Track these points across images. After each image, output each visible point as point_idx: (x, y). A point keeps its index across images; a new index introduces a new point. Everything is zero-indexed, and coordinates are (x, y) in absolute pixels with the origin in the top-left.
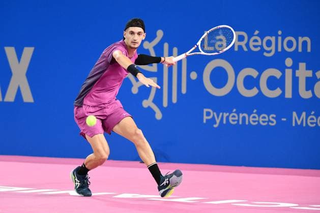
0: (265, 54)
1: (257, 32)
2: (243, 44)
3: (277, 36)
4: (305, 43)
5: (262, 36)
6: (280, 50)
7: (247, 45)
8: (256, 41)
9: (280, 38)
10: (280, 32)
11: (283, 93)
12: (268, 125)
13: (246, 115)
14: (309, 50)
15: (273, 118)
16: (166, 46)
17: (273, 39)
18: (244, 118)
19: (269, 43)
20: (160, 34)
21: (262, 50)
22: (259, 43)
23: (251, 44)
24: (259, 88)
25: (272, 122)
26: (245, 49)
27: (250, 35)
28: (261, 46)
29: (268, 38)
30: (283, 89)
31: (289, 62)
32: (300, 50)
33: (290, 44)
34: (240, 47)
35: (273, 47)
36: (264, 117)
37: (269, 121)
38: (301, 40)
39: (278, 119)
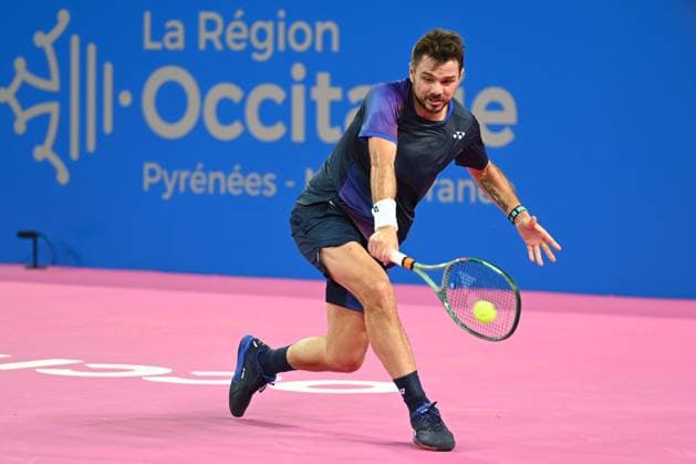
0: (257, 57)
1: (239, 13)
2: (214, 36)
3: (276, 20)
4: (327, 35)
5: (249, 22)
6: (281, 47)
7: (222, 38)
8: (237, 30)
9: (282, 25)
10: (282, 14)
11: (288, 134)
12: (261, 195)
13: (220, 175)
14: (335, 46)
15: (270, 180)
16: (75, 41)
17: (269, 27)
18: (217, 181)
19: (262, 35)
20: (64, 17)
21: (250, 48)
22: (243, 35)
23: (230, 36)
24: (244, 123)
25: (269, 189)
26: (219, 46)
27: (228, 20)
28: (248, 41)
29: (258, 25)
30: (288, 124)
31: (298, 71)
32: (319, 47)
33: (300, 36)
34: (209, 43)
35: (269, 43)
36: (253, 180)
37: (263, 187)
38: (321, 27)
39: (279, 183)
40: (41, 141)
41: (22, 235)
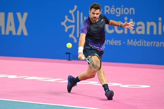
0: (117, 15)
1: (113, 6)
2: (108, 11)
3: (121, 8)
4: (132, 11)
5: (115, 8)
6: (122, 13)
7: (110, 11)
8: (113, 10)
9: (122, 9)
10: (122, 6)
11: (124, 32)
12: (118, 45)
13: (109, 41)
14: (134, 13)
15: (120, 42)
16: (78, 12)
17: (120, 9)
18: (108, 42)
19: (118, 11)
20: (76, 7)
21: (116, 14)
22: (114, 11)
23: (111, 11)
24: (114, 29)
25: (120, 44)
26: (109, 13)
27: (111, 7)
28: (115, 12)
29: (117, 8)
30: (124, 30)
31: (126, 19)
32: (130, 13)
33: (126, 11)
34: (107, 12)
35: (120, 12)
36: (116, 42)
37: (118, 43)
38: (131, 9)
39: (122, 42)
40: (71, 33)
41: (67, 53)
